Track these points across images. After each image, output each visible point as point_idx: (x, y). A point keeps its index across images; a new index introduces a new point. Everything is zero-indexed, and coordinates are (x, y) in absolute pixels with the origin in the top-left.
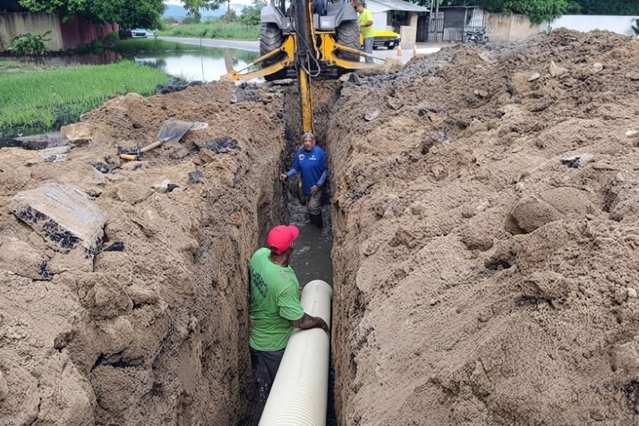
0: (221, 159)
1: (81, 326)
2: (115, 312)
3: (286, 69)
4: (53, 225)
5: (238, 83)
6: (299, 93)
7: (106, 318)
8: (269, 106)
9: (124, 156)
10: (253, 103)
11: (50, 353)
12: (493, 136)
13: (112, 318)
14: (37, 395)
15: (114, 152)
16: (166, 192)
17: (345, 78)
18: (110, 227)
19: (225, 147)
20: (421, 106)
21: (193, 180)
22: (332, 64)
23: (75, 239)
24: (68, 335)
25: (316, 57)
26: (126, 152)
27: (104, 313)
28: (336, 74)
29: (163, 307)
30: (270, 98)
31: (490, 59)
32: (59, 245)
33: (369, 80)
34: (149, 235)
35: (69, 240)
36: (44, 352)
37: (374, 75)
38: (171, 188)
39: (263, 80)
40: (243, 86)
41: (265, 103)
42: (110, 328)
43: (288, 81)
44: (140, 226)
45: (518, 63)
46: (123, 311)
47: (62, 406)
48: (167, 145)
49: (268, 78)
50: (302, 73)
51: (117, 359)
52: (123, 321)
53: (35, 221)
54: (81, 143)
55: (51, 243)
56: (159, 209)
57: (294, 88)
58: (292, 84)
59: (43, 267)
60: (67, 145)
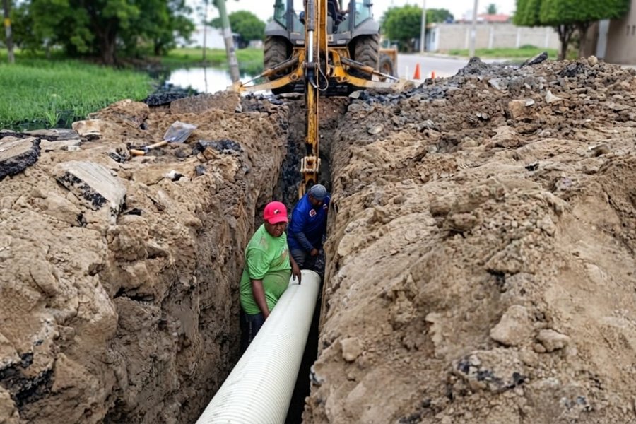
0: (223, 158)
1: (108, 263)
2: (135, 257)
3: (294, 83)
4: (87, 187)
5: (244, 94)
6: (305, 106)
7: (127, 261)
8: (273, 117)
9: (134, 151)
10: (257, 113)
11: (85, 275)
12: (479, 151)
13: (132, 261)
14: (77, 299)
15: (124, 146)
16: (173, 180)
17: (355, 95)
18: (130, 198)
19: (227, 148)
20: (424, 124)
21: (197, 173)
22: (342, 81)
23: (104, 200)
24: (99, 265)
25: (325, 73)
26: (134, 147)
27: (126, 256)
28: (346, 91)
29: (172, 260)
30: (275, 109)
31: (500, 85)
32: (90, 203)
33: (379, 98)
34: (161, 209)
35: (99, 201)
36: (82, 273)
37: (385, 94)
38: (177, 178)
39: (270, 93)
40: (249, 97)
41: (270, 114)
42: (130, 269)
43: (296, 94)
44: (153, 200)
45: (523, 91)
46: (141, 258)
47: (95, 311)
48: (173, 144)
49: (276, 91)
50: (310, 87)
51: (133, 294)
52: (141, 265)
53: (72, 185)
54: (92, 138)
55: (84, 201)
56: (168, 191)
57: (301, 102)
58: (299, 98)
59: (80, 217)
60: (77, 139)
